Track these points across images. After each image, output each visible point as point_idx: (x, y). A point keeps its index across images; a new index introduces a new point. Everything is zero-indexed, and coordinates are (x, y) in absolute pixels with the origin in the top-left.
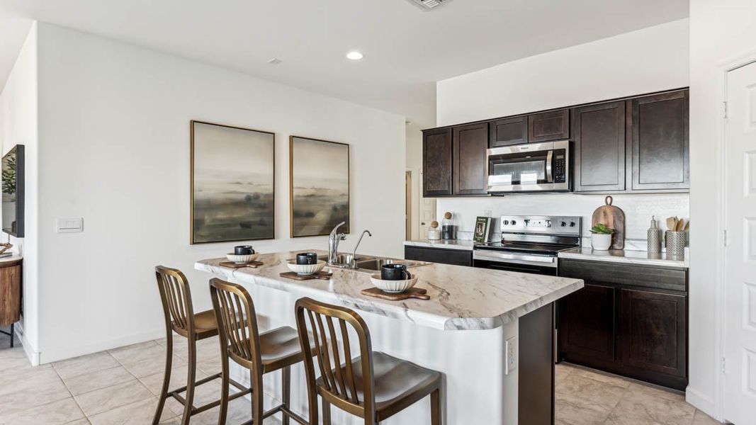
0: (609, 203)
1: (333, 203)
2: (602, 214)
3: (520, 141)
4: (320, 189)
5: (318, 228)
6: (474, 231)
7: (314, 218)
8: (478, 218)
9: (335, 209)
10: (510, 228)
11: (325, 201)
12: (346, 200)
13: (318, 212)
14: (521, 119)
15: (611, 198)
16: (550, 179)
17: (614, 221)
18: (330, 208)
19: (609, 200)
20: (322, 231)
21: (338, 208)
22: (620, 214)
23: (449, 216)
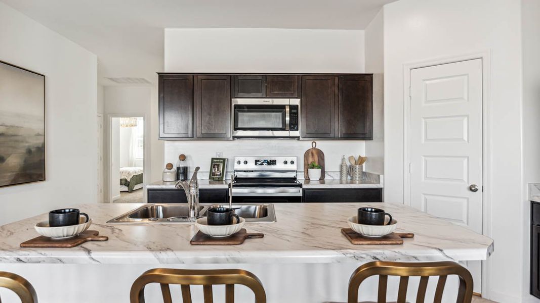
0: (314, 147)
1: (27, 145)
2: (310, 154)
3: (260, 95)
4: (12, 127)
5: (9, 176)
6: (209, 170)
7: (4, 164)
8: (213, 159)
9: (29, 151)
10: (242, 167)
11: (17, 141)
12: (42, 141)
13: (9, 155)
14: (260, 78)
15: (315, 143)
16: (288, 128)
17: (318, 160)
18: (24, 151)
19: (314, 144)
20: (14, 180)
21: (33, 150)
22: (320, 154)
23: (183, 158)
